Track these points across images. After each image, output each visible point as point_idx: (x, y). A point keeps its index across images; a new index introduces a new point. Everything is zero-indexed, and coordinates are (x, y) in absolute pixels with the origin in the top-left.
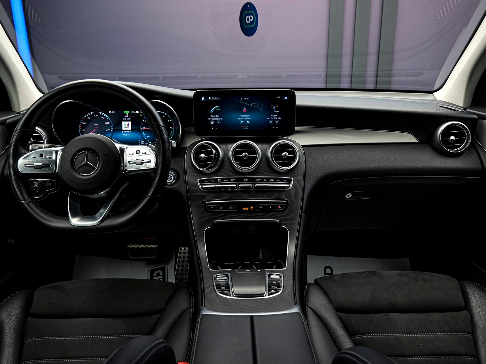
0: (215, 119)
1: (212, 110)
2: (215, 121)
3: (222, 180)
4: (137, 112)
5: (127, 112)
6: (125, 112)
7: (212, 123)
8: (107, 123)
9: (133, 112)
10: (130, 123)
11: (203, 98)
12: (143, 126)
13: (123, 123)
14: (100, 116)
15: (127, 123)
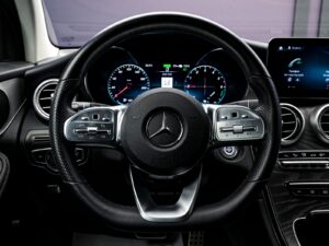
0: (294, 75)
1: (291, 64)
2: (294, 78)
3: (308, 155)
4: (181, 66)
5: (167, 66)
6: (165, 66)
7: (290, 80)
8: (143, 79)
9: (175, 66)
10: (171, 79)
11: (281, 48)
12: (187, 84)
13: (163, 79)
14: (134, 70)
15: (167, 79)
